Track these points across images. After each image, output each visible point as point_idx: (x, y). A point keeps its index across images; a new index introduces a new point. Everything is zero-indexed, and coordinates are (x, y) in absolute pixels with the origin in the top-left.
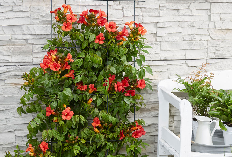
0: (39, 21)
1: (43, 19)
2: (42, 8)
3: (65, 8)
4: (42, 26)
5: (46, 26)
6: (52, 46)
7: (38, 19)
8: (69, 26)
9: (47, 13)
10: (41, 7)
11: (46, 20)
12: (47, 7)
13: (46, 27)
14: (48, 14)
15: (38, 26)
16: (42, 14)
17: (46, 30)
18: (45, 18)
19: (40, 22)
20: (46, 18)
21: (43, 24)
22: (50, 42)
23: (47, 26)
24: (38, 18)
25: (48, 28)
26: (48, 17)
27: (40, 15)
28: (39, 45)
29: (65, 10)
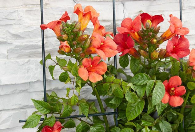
0: (8, 48)
1: (17, 42)
2: (15, 15)
3: (81, 15)
4: (17, 62)
5: (26, 60)
6: (46, 115)
7: (5, 43)
8: (98, 65)
9: (27, 27)
10: (12, 13)
11: (26, 45)
12: (27, 11)
13: (27, 62)
14: (30, 30)
15: (5, 63)
16: (15, 30)
17: (28, 72)
18: (22, 41)
19: (11, 51)
20: (26, 40)
21: (17, 55)
22: (40, 106)
23: (29, 61)
24: (5, 40)
25: (32, 66)
26: (31, 38)
27: (9, 33)
28: (9, 110)
29: (83, 21)
